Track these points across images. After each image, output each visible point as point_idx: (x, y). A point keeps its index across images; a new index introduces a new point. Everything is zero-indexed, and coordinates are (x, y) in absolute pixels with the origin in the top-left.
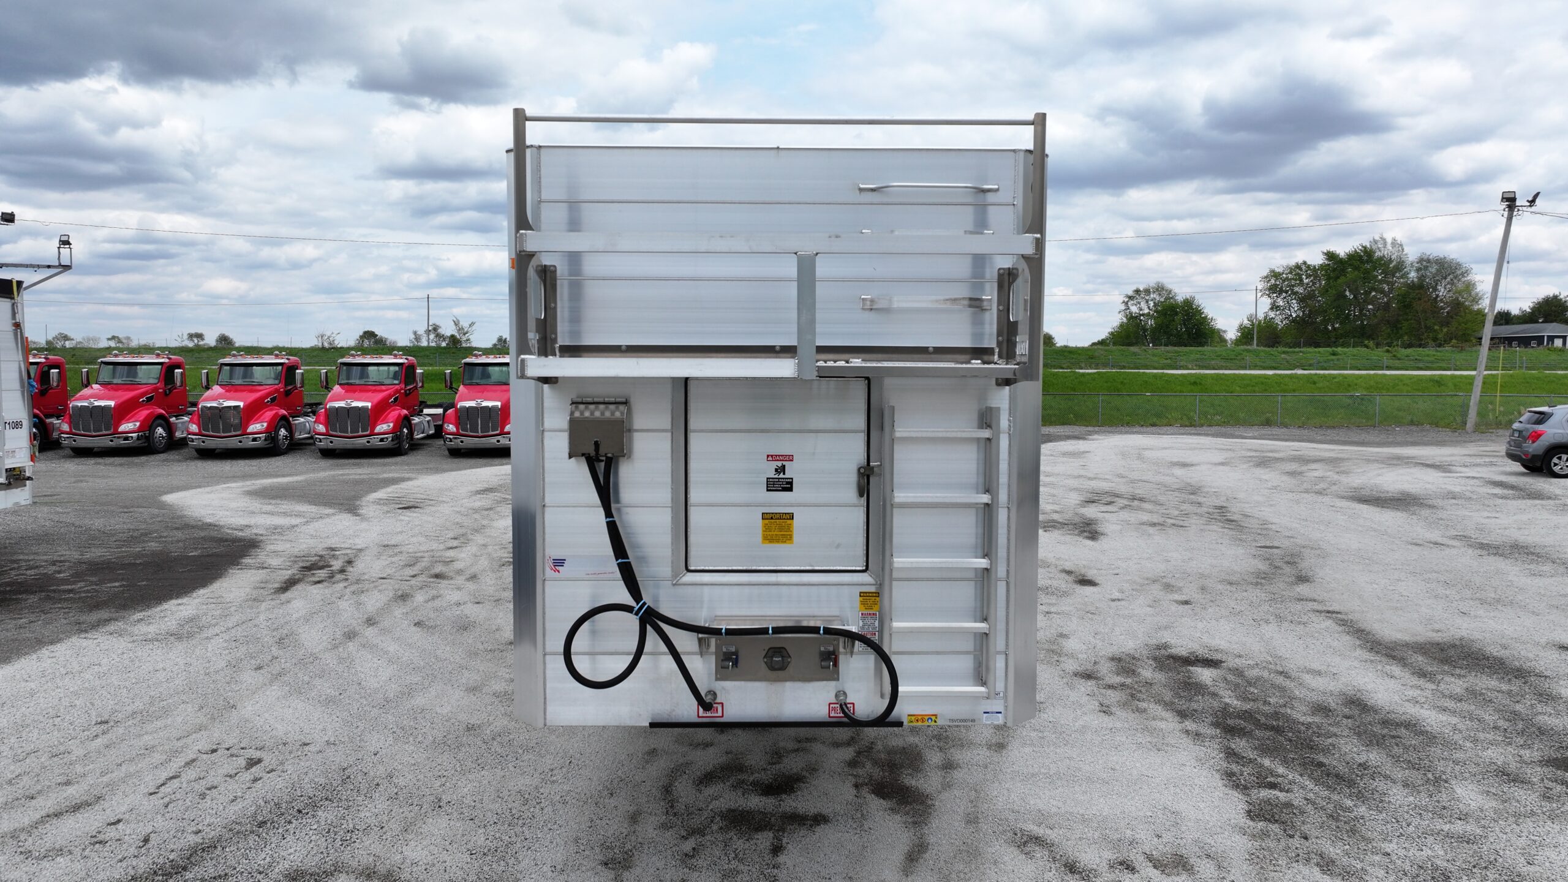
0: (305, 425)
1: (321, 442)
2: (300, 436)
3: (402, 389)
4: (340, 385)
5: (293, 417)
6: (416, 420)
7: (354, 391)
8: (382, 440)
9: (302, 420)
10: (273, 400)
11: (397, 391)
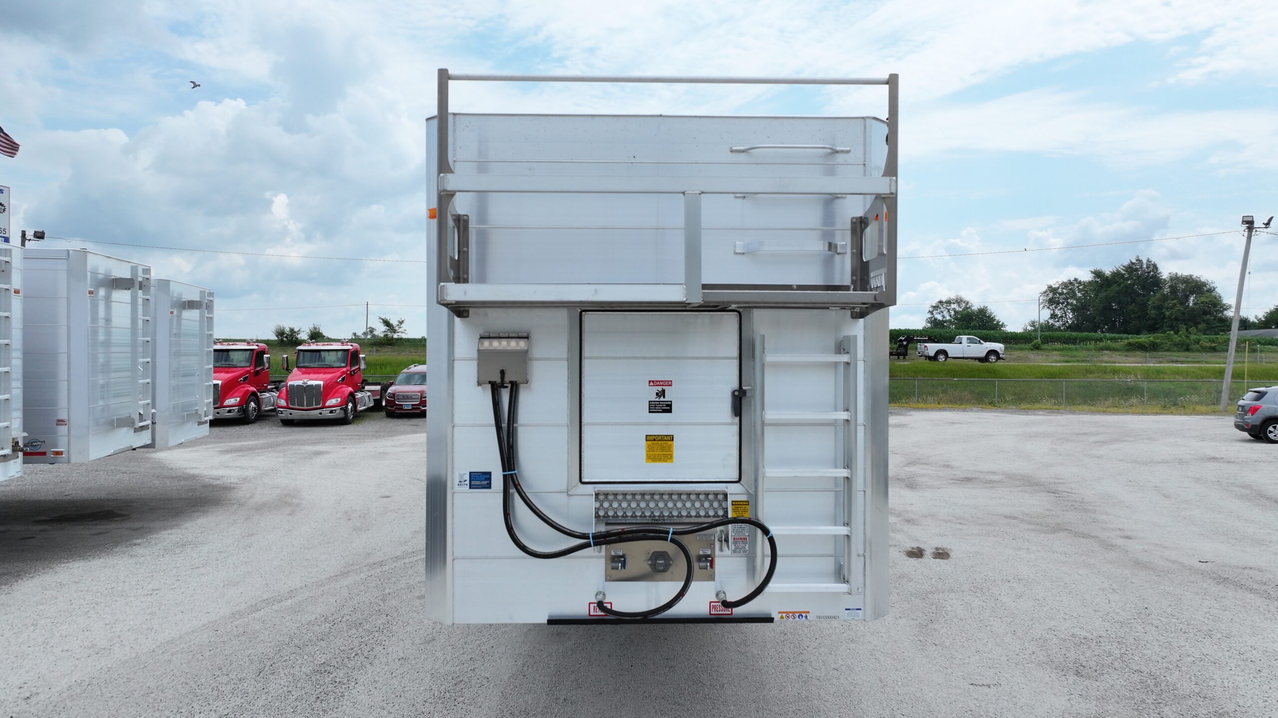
0: (270, 399)
1: (282, 413)
2: (265, 408)
3: (348, 370)
4: (298, 367)
5: (260, 393)
6: (359, 395)
7: (309, 373)
8: (331, 412)
9: (267, 395)
10: (245, 379)
11: (343, 373)
